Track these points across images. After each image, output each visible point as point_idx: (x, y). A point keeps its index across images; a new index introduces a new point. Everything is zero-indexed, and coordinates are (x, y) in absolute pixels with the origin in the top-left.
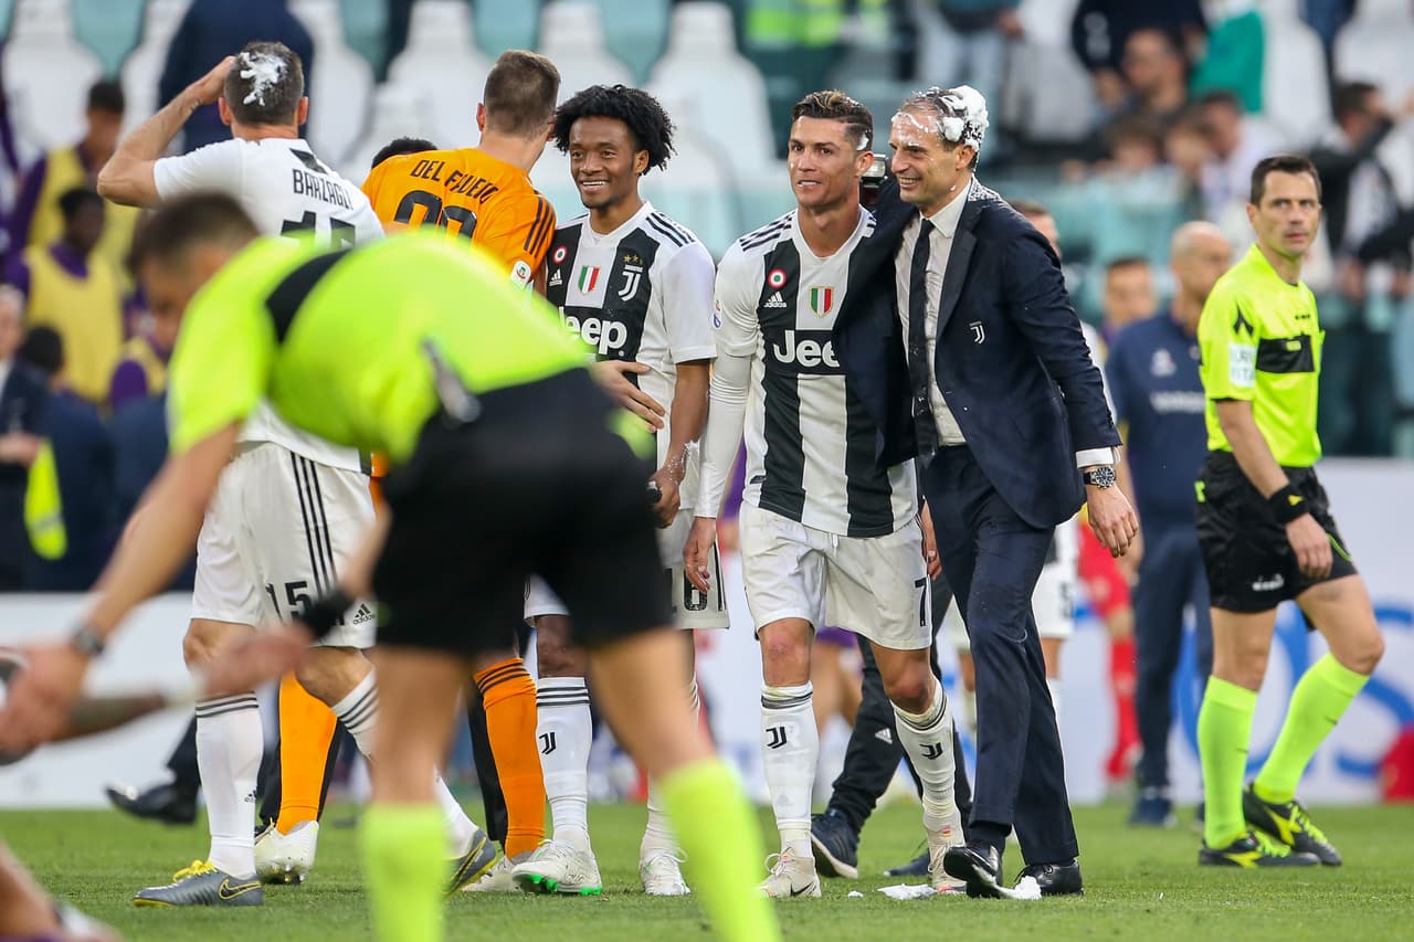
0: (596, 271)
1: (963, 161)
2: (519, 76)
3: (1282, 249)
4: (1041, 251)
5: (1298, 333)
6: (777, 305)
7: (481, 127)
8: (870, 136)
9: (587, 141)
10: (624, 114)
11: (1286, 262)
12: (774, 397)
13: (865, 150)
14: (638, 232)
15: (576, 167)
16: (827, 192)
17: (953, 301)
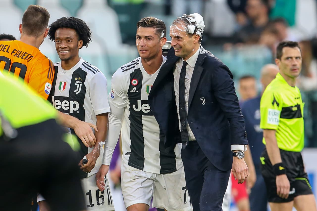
0: (65, 83)
1: (196, 40)
2: (33, 14)
3: (290, 75)
4: (226, 72)
5: (296, 104)
6: (134, 92)
7: (21, 32)
8: (165, 32)
9: (62, 37)
10: (75, 27)
11: (291, 79)
12: (133, 123)
13: (163, 37)
14: (80, 69)
15: (57, 46)
16: (150, 54)
17: (194, 90)
